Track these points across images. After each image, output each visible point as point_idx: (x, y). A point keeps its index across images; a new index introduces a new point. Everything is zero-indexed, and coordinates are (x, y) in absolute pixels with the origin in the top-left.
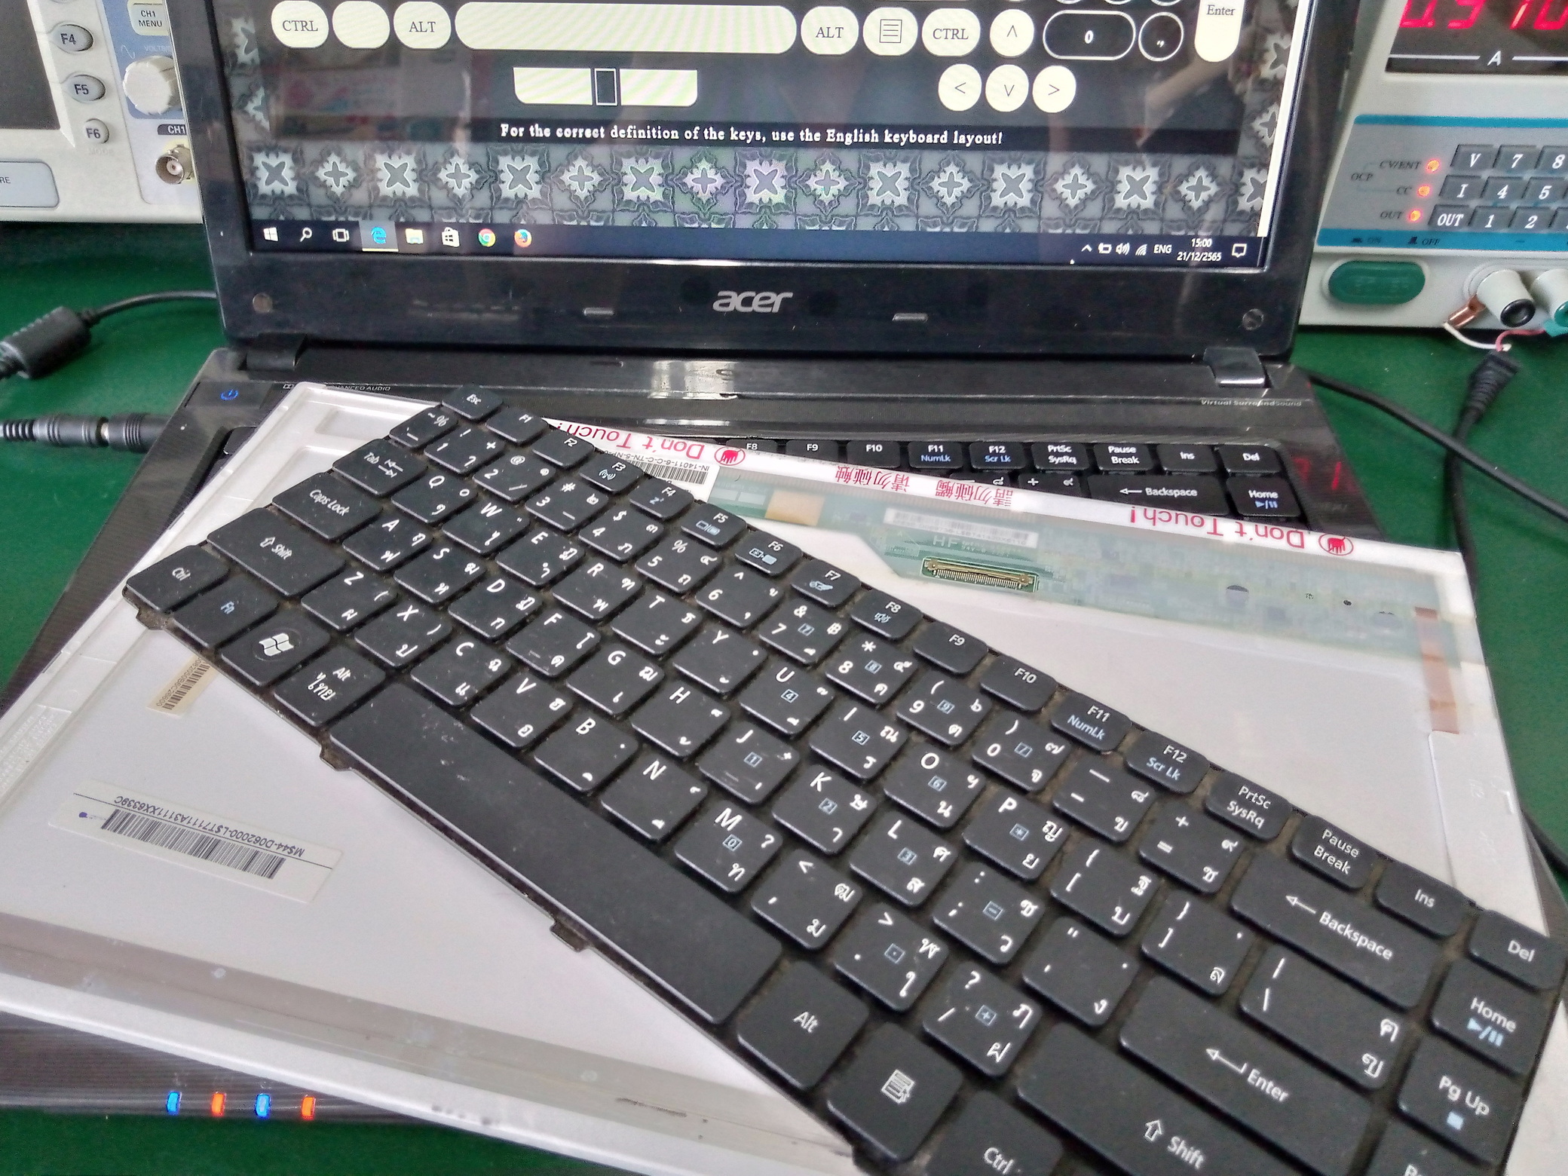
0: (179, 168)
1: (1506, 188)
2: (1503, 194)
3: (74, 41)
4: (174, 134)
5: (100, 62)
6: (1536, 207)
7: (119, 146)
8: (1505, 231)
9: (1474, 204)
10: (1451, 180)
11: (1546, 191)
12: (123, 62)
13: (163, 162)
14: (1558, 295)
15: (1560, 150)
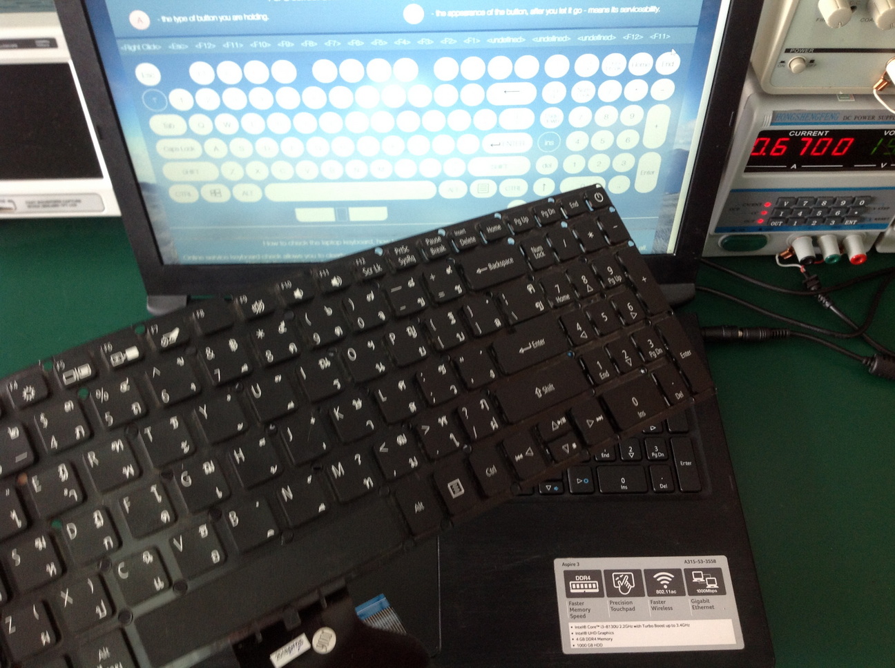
1: (801, 212)
6: (816, 218)
8: (804, 225)
9: (787, 218)
10: (775, 210)
14: (830, 250)
15: (824, 198)
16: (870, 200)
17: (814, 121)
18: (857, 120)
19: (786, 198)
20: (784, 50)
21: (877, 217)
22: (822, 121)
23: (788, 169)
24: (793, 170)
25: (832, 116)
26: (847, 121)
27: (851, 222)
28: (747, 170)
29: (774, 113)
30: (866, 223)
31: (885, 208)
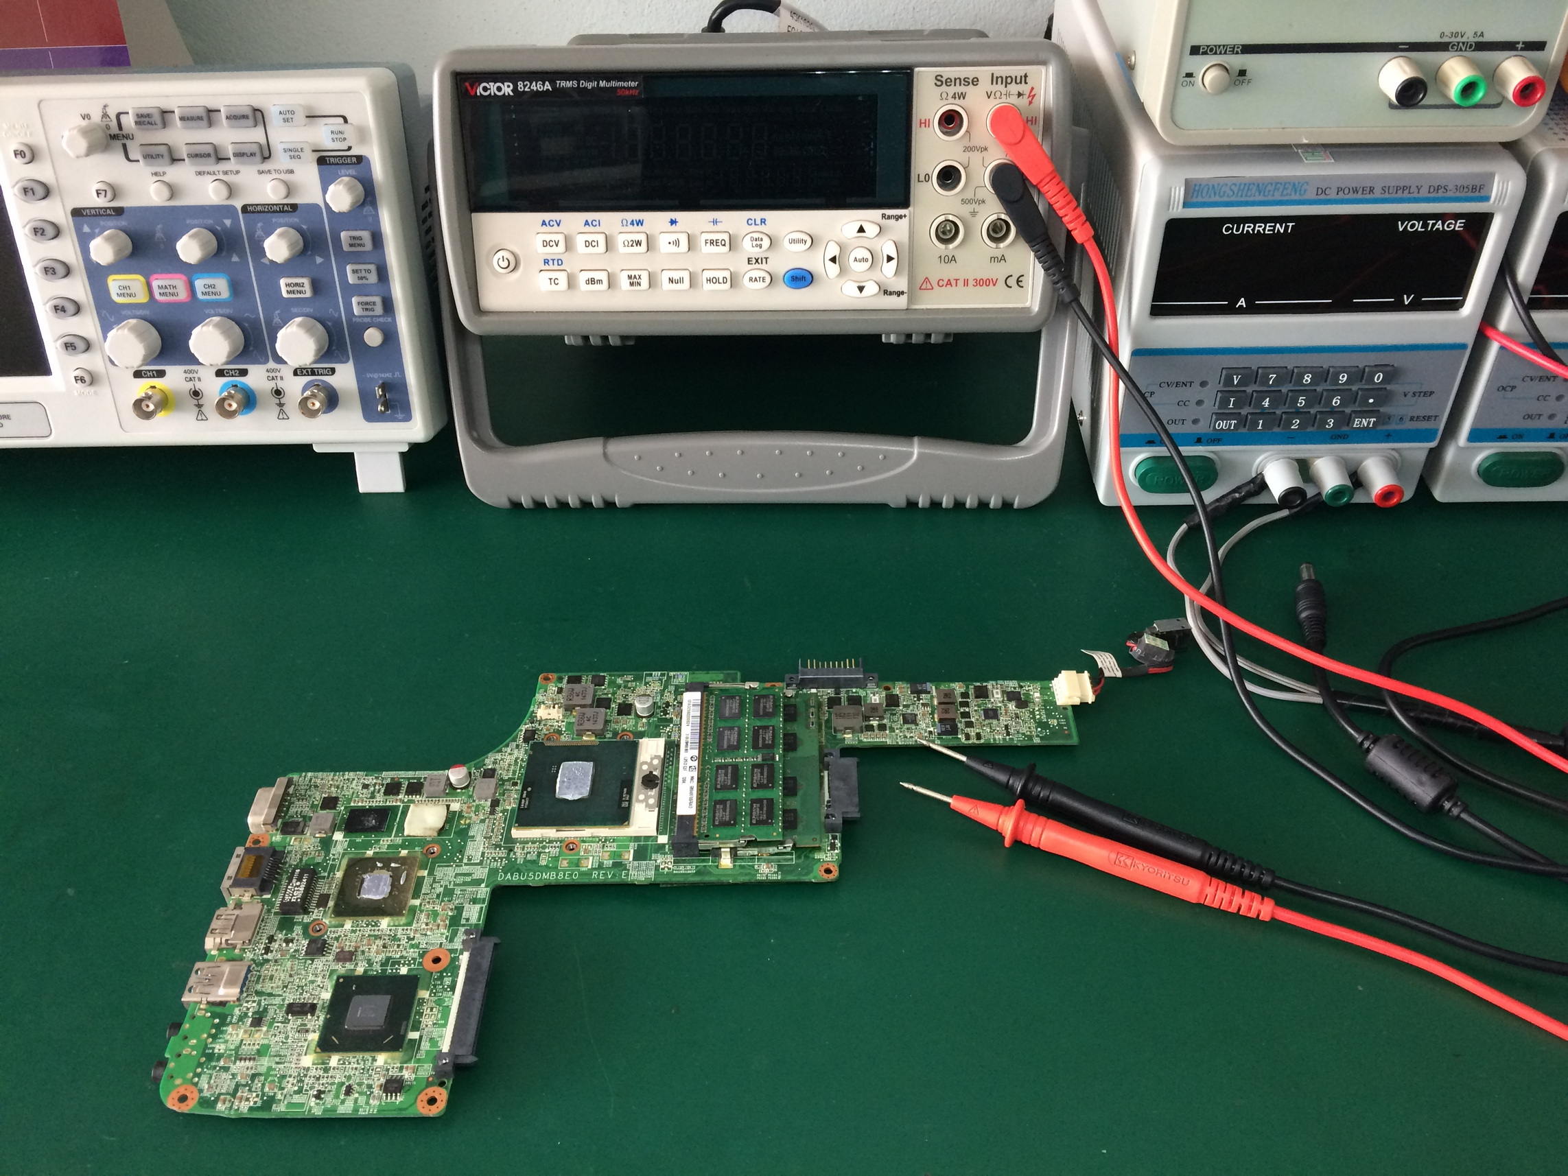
0: (152, 407)
1: (1268, 399)
2: (1266, 403)
3: (65, 311)
4: (147, 377)
5: (87, 325)
6: (1298, 413)
7: (103, 391)
8: (1276, 430)
9: (1244, 412)
10: (1219, 396)
11: (1302, 401)
12: (106, 328)
13: (138, 404)
14: (1330, 477)
15: (1308, 369)
16: (1392, 374)
17: (1261, 198)
18: (1341, 195)
19: (1236, 370)
20: (1188, 50)
21: (1415, 415)
22: (1277, 197)
23: (1231, 310)
24: (1241, 311)
25: (1293, 189)
26: (1323, 197)
27: (1365, 422)
28: (1156, 311)
29: (1188, 183)
30: (1392, 427)
31: (1425, 393)
